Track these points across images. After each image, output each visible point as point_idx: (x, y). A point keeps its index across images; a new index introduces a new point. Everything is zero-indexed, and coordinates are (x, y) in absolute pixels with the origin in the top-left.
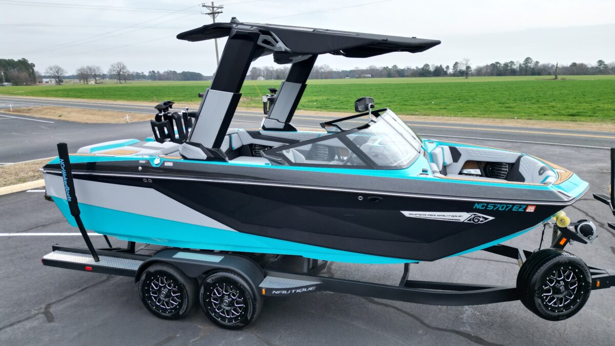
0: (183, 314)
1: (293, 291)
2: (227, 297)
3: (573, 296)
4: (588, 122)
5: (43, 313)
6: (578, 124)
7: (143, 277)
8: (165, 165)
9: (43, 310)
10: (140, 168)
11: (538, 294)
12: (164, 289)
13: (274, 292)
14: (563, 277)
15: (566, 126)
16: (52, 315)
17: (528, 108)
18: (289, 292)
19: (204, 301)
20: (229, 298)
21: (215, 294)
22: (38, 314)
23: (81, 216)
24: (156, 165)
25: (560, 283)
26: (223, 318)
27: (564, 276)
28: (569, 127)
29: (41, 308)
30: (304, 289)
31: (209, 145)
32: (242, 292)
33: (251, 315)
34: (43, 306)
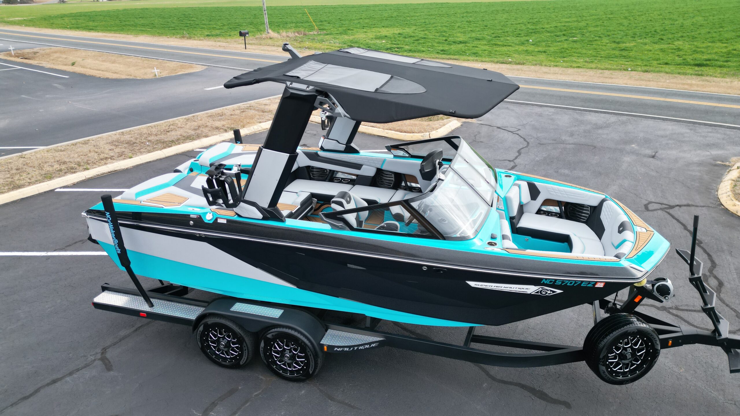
0: (243, 365)
1: (356, 348)
2: (288, 351)
3: (640, 361)
4: (716, 77)
5: (99, 359)
6: (703, 81)
7: (201, 328)
8: (218, 221)
9: (99, 356)
10: (192, 223)
11: (603, 362)
12: (223, 340)
13: (336, 349)
14: (630, 345)
15: (688, 84)
16: (110, 362)
17: (648, 50)
18: (352, 349)
19: (265, 354)
20: (290, 352)
21: (275, 348)
22: (95, 360)
23: (132, 266)
24: (209, 220)
25: (626, 351)
26: (285, 370)
27: (632, 344)
28: (691, 85)
29: (97, 353)
30: (366, 346)
31: (265, 204)
32: (303, 348)
33: (313, 370)
34: (99, 350)
